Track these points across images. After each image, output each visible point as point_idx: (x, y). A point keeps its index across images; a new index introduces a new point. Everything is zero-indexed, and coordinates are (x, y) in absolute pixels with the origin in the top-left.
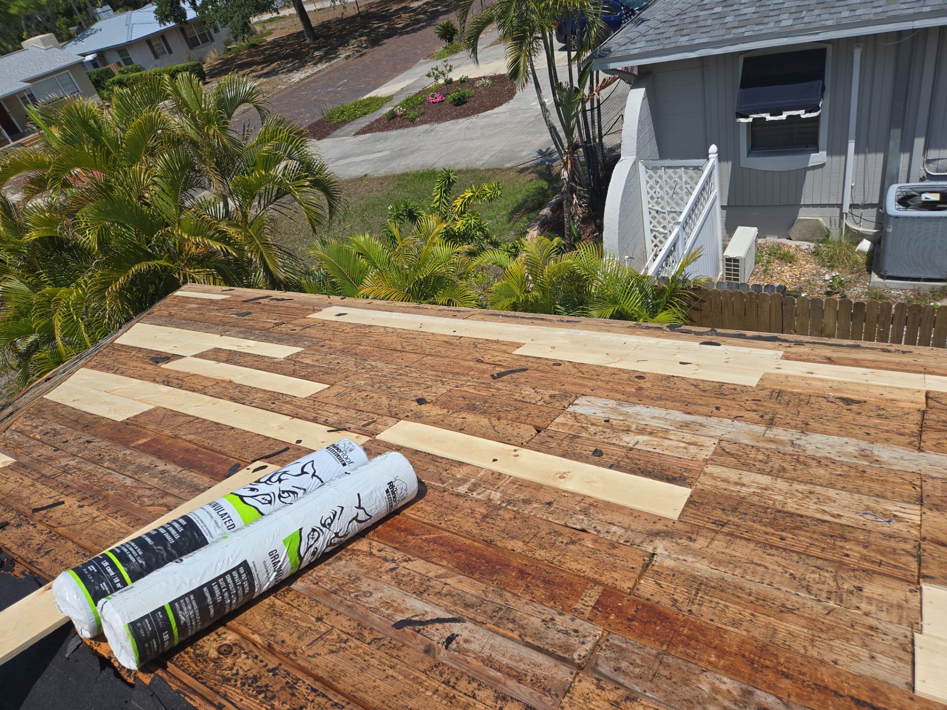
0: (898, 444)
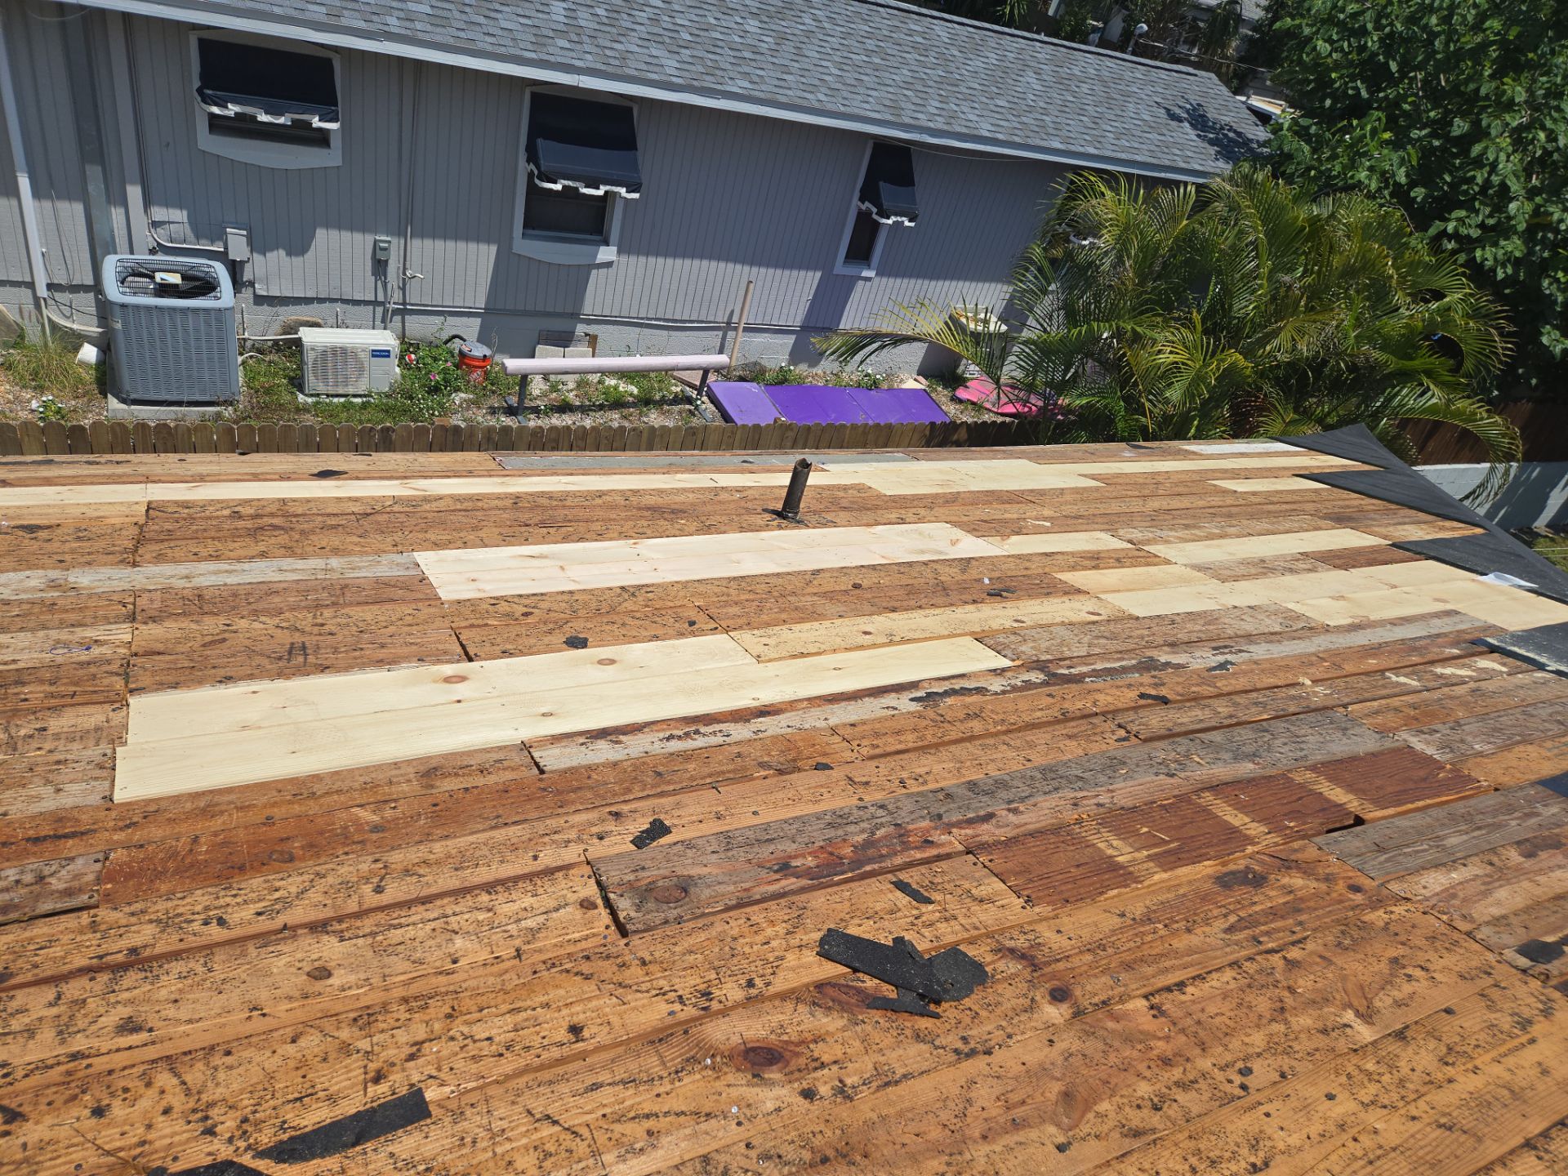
0: (105, 564)
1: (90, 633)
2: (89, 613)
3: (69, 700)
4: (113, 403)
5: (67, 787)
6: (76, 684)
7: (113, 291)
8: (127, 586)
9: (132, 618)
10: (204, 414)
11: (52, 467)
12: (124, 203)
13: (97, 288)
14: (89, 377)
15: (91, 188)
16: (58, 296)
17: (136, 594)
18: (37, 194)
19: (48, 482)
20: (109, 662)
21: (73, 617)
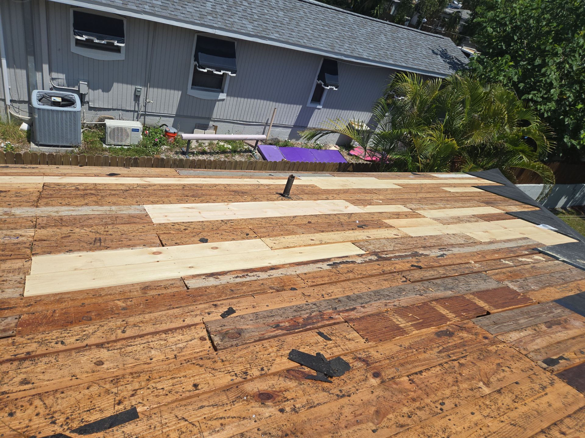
0: (26, 206)
1: (19, 232)
2: (19, 224)
3: (9, 257)
4: (33, 145)
5: (6, 290)
6: (12, 251)
7: (35, 103)
8: (34, 215)
9: (35, 227)
10: (67, 151)
11: (8, 169)
12: (42, 71)
13: (29, 102)
14: (24, 135)
15: (29, 65)
16: (14, 104)
17: (37, 218)
18: (8, 66)
19: (6, 174)
20: (25, 243)
21: (12, 226)
